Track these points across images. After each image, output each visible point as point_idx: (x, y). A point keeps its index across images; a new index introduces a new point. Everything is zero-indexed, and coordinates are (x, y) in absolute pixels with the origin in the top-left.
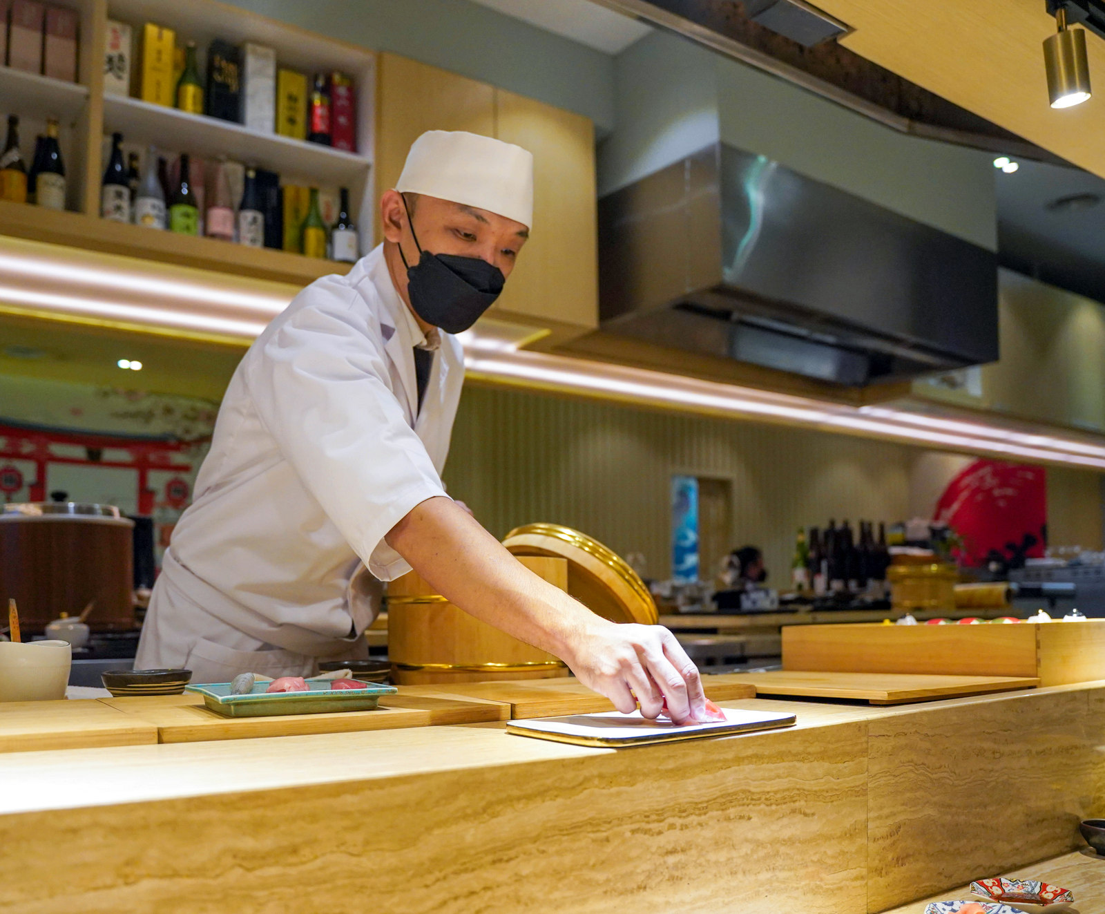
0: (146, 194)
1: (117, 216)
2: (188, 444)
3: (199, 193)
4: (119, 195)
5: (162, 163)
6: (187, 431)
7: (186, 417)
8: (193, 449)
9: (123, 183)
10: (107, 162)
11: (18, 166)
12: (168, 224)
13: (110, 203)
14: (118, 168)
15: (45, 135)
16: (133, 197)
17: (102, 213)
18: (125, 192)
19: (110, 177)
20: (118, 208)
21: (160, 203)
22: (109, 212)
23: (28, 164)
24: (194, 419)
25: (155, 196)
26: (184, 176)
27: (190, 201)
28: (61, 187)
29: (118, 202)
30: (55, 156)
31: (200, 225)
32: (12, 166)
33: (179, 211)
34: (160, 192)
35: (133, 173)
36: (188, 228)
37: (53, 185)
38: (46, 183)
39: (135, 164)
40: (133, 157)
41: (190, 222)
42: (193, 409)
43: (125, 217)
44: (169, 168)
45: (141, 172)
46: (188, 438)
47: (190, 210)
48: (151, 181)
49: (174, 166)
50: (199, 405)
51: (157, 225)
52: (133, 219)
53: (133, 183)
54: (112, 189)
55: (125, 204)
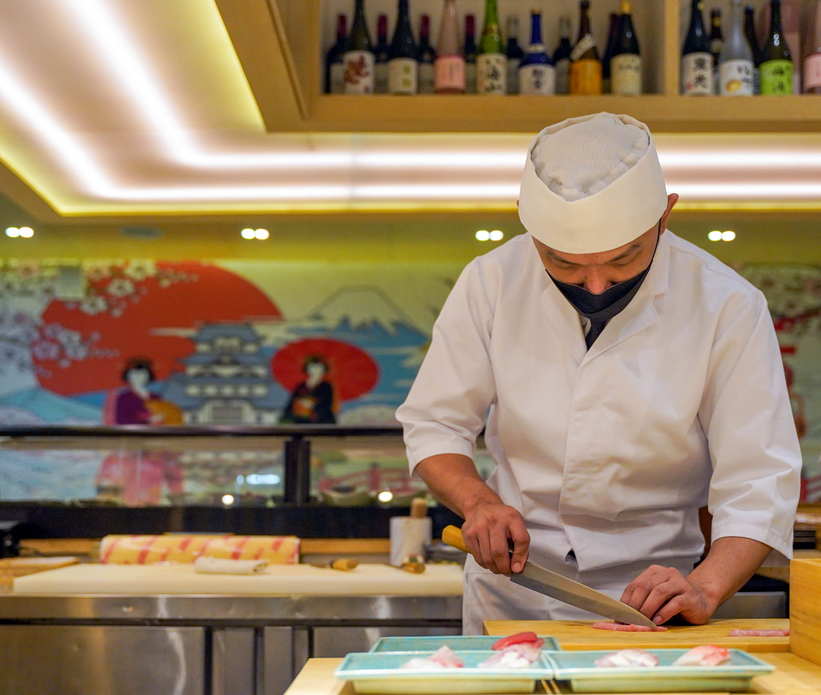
0: (731, 57)
1: (699, 89)
2: (792, 321)
3: (793, 40)
4: (701, 64)
5: (749, 13)
6: (791, 306)
7: (788, 288)
8: (798, 326)
9: (704, 49)
10: (686, 27)
11: (592, 54)
12: (758, 87)
13: (691, 76)
14: (699, 32)
15: (618, 12)
16: (716, 64)
17: (682, 89)
18: (708, 58)
19: (690, 45)
20: (700, 79)
21: (748, 64)
22: (689, 86)
23: (601, 51)
24: (800, 290)
25: (742, 57)
26: (776, 26)
27: (783, 54)
28: (637, 68)
29: (699, 72)
30: (629, 35)
31: (796, 78)
32: (584, 57)
33: (769, 68)
34: (748, 50)
35: (717, 33)
36: (781, 87)
37: (629, 67)
38: (621, 67)
39: (717, 22)
40: (715, 14)
41: (784, 79)
42: (798, 278)
43: (708, 89)
44: (756, 17)
45: (724, 30)
46: (792, 313)
47: (783, 64)
48: (737, 39)
49: (763, 14)
50: (805, 273)
51: (745, 90)
52: (717, 89)
53: (716, 45)
54: (692, 58)
55: (708, 73)
